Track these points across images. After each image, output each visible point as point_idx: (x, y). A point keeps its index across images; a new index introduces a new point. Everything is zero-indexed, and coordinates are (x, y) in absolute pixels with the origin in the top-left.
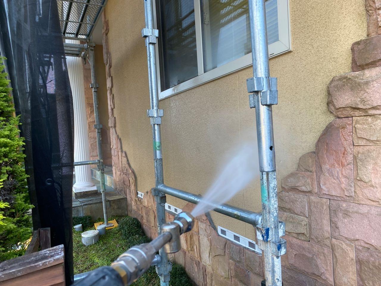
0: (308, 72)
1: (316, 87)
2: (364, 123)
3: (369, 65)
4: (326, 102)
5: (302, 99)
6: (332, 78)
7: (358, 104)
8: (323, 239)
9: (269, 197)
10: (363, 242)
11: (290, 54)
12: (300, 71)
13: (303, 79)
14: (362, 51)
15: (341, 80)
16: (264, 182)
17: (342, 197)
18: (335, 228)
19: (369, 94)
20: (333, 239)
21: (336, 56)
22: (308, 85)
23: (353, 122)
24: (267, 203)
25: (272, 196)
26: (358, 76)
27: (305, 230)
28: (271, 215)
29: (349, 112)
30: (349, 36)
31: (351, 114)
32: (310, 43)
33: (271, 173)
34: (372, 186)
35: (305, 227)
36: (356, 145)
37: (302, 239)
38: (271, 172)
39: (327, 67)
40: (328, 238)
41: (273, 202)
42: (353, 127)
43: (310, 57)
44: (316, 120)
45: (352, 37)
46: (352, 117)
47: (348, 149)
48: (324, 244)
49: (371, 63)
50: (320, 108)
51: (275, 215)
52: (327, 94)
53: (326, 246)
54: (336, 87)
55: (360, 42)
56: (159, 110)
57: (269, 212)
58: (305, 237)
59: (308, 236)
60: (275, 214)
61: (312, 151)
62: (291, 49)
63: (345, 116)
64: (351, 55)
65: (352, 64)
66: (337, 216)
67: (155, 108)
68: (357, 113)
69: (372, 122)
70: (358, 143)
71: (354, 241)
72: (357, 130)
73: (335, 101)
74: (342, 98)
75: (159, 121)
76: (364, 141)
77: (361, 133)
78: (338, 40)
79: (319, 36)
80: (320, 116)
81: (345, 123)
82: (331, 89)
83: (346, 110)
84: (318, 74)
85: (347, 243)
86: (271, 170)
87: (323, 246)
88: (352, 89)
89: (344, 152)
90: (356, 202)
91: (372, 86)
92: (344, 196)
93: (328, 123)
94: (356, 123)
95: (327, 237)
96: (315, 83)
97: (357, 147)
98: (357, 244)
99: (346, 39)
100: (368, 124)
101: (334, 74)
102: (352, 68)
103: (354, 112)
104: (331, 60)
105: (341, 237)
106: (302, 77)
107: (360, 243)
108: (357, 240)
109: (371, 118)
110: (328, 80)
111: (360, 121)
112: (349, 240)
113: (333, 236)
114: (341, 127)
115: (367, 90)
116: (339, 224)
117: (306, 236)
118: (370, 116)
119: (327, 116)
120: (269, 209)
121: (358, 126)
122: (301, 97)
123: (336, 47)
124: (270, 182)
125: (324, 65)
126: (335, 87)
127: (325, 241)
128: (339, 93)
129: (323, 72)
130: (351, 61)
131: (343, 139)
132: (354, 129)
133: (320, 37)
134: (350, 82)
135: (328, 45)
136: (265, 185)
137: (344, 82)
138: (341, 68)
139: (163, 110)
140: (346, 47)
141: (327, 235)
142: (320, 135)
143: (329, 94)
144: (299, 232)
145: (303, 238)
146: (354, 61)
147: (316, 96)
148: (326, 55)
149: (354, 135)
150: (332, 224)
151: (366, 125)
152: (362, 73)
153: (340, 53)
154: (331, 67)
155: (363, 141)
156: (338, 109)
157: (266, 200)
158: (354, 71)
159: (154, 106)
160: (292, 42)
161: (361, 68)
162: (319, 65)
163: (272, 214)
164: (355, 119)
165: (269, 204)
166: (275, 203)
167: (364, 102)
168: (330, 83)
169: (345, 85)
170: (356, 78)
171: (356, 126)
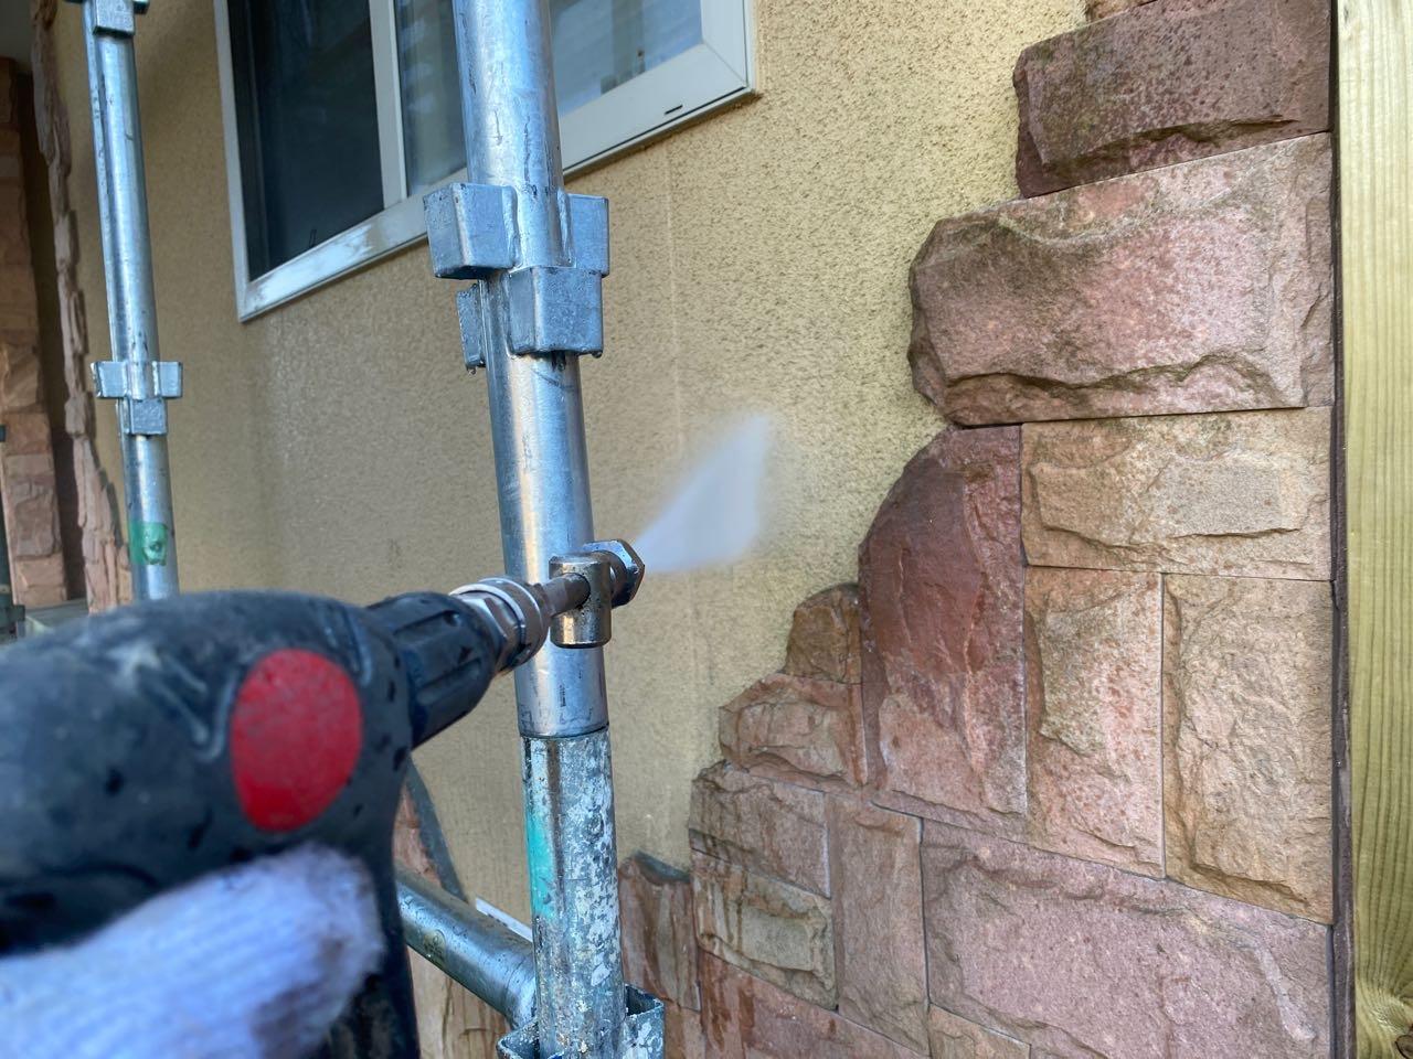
0: (830, 200)
1: (865, 271)
2: (1071, 457)
3: (1096, 164)
4: (906, 349)
5: (803, 332)
6: (932, 226)
7: (1042, 362)
8: (893, 1005)
9: (561, 882)
10: (1064, 1037)
11: (750, 110)
12: (797, 194)
13: (805, 233)
14: (1063, 89)
15: (969, 236)
16: (535, 797)
17: (976, 815)
18: (943, 957)
19: (1095, 312)
20: (936, 1010)
21: (947, 121)
22: (829, 260)
23: (1021, 446)
24: (552, 915)
25: (577, 874)
26: (1043, 218)
27: (818, 957)
28: (574, 983)
29: (1003, 399)
30: (1004, 16)
31: (1013, 407)
32: (835, 56)
33: (571, 744)
34: (1106, 772)
35: (818, 942)
36: (1037, 562)
37: (807, 997)
38: (572, 737)
39: (910, 172)
40: (915, 1002)
41: (581, 907)
42: (1021, 475)
43: (839, 124)
44: (865, 436)
45: (1022, 25)
46: (1020, 424)
47: (999, 584)
48: (896, 1029)
49: (1103, 152)
50: (882, 377)
51: (595, 981)
52: (909, 309)
53: (905, 1040)
54: (947, 270)
55: (1052, 48)
56: (154, 364)
57: (566, 968)
58: (818, 987)
59: (829, 983)
60: (595, 974)
61: (848, 580)
62: (755, 84)
63: (988, 418)
64: (1014, 114)
65: (1018, 158)
66: (951, 906)
67: (136, 354)
68: (1041, 404)
69: (1109, 452)
70: (1044, 555)
71: (1026, 1028)
72: (1041, 492)
73: (941, 343)
74: (972, 329)
75: (155, 419)
76: (1074, 545)
77: (1056, 508)
78: (955, 38)
79: (874, 20)
80: (882, 415)
81: (987, 451)
82: (924, 284)
83: (994, 390)
84: (872, 208)
85: (995, 1036)
86: (574, 727)
87: (894, 1036)
88: (1017, 285)
89: (983, 596)
90: (1037, 844)
91: (1107, 268)
92: (984, 813)
93: (913, 449)
94: (1035, 453)
95: (911, 999)
96: (860, 253)
97: (1038, 575)
98: (1039, 1043)
99: (994, 37)
100: (1091, 463)
101: (939, 212)
102: (1021, 177)
103: (1025, 401)
104: (926, 140)
105: (969, 1003)
106: (805, 224)
107: (1053, 1042)
108: (1042, 1026)
109: (1104, 431)
110: (914, 241)
111: (1054, 445)
112: (1003, 1024)
113: (934, 993)
114: (967, 473)
115: (1087, 292)
116: (963, 942)
117: (822, 984)
118: (1101, 420)
119: (911, 416)
120: (566, 948)
121: (1045, 469)
122: (801, 322)
123: (946, 75)
124: (567, 794)
125: (897, 162)
126: (942, 274)
127: (902, 1014)
128: (962, 306)
129: (894, 197)
130: (1015, 147)
131: (976, 534)
132: (1026, 483)
133: (877, 28)
134: (1009, 248)
135: (915, 65)
136: (541, 814)
137: (983, 246)
138: (973, 178)
139: (180, 364)
140: (994, 77)
141: (911, 989)
142: (879, 503)
143: (919, 309)
144: (794, 966)
145: (808, 994)
146: (1026, 145)
147: (865, 315)
148: (904, 112)
149: (1025, 512)
150: (930, 940)
151: (1079, 468)
152: (1064, 205)
153: (968, 104)
154: (926, 173)
155: (1067, 546)
156: (955, 383)
157: (549, 899)
158: (1026, 194)
159: (130, 345)
160: (758, 51)
161: (1056, 177)
162: (877, 161)
163: (581, 977)
164: (1030, 437)
165: (561, 921)
166: (597, 912)
167: (1070, 349)
168: (923, 254)
169: (985, 265)
170: (1039, 230)
171: (1035, 471)
